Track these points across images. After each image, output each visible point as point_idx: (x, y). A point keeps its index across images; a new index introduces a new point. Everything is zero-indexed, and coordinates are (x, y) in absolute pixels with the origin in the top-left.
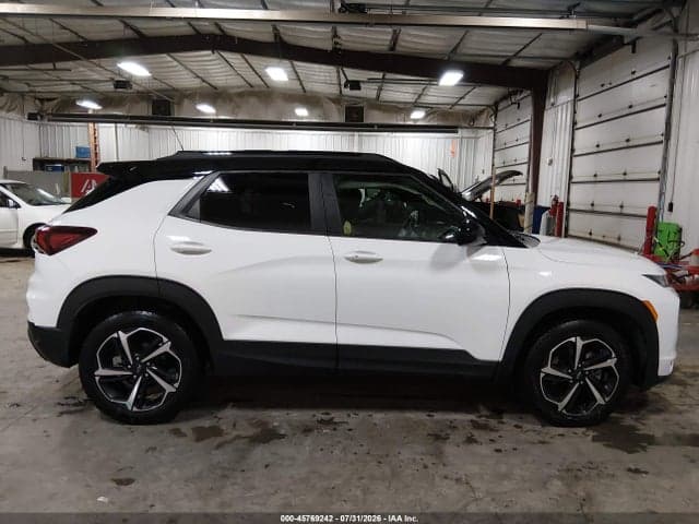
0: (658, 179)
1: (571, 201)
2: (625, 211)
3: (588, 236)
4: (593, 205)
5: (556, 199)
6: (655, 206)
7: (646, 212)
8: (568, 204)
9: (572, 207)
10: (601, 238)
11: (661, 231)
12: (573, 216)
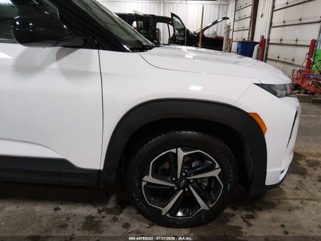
0: (320, 22)
1: (270, 38)
2: (299, 43)
3: (277, 59)
4: (281, 40)
5: (263, 37)
6: (316, 39)
7: (309, 43)
8: (269, 40)
9: (270, 42)
10: (283, 60)
11: (317, 55)
12: (271, 47)
